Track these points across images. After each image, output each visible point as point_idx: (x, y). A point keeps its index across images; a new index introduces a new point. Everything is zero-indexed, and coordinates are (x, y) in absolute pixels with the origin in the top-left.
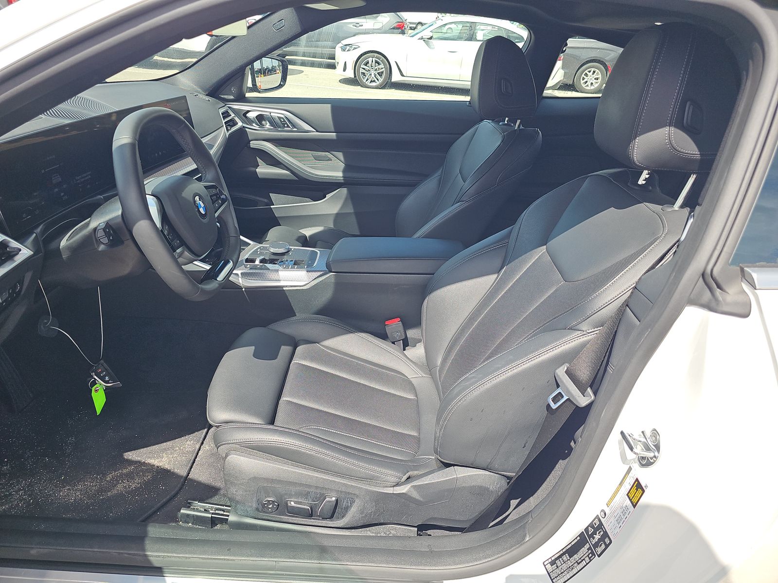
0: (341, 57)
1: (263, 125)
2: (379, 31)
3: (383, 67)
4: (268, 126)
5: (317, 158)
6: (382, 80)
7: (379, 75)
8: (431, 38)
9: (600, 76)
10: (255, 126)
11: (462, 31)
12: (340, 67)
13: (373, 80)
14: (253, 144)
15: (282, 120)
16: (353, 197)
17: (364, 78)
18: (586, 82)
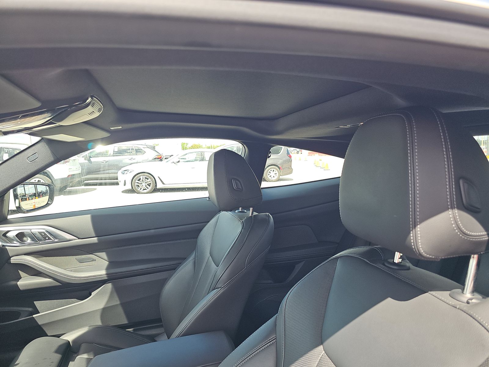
0: (121, 178)
1: (25, 241)
2: (147, 161)
3: (151, 180)
4: (29, 241)
5: (81, 261)
6: (150, 188)
7: (149, 185)
8: (179, 162)
9: (277, 172)
10: (16, 243)
11: (197, 157)
12: (121, 184)
13: (145, 188)
14: (13, 260)
15: (43, 234)
16: (118, 290)
17: (138, 188)
18: (271, 176)
